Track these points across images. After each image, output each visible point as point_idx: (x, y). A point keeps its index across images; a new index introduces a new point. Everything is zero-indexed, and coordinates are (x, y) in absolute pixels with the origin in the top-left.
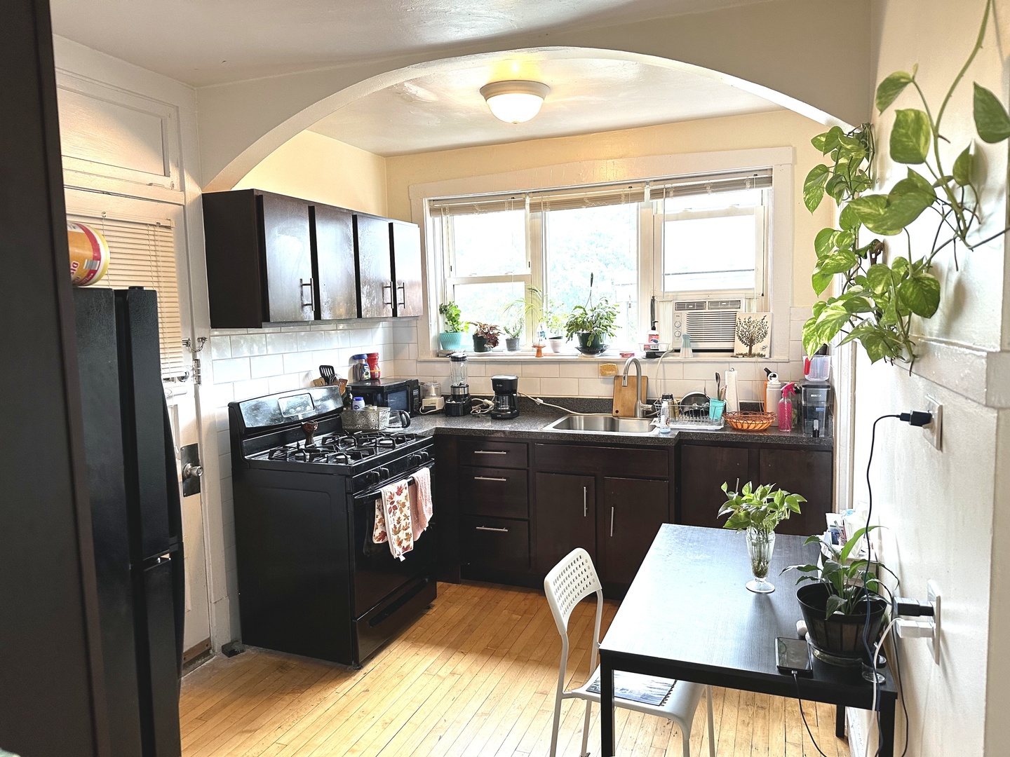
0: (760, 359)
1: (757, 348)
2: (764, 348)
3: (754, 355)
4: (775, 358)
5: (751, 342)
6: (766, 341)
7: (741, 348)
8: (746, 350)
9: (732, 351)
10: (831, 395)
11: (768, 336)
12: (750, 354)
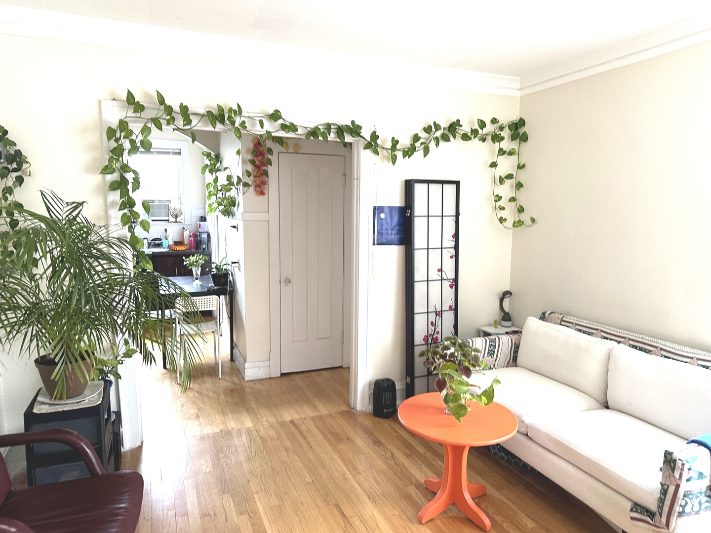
0: (180, 224)
1: (178, 220)
2: (181, 220)
3: (178, 222)
4: (185, 223)
5: (176, 217)
6: (182, 217)
7: (172, 219)
8: (174, 220)
9: (168, 220)
10: (209, 235)
11: (183, 215)
12: (176, 222)
